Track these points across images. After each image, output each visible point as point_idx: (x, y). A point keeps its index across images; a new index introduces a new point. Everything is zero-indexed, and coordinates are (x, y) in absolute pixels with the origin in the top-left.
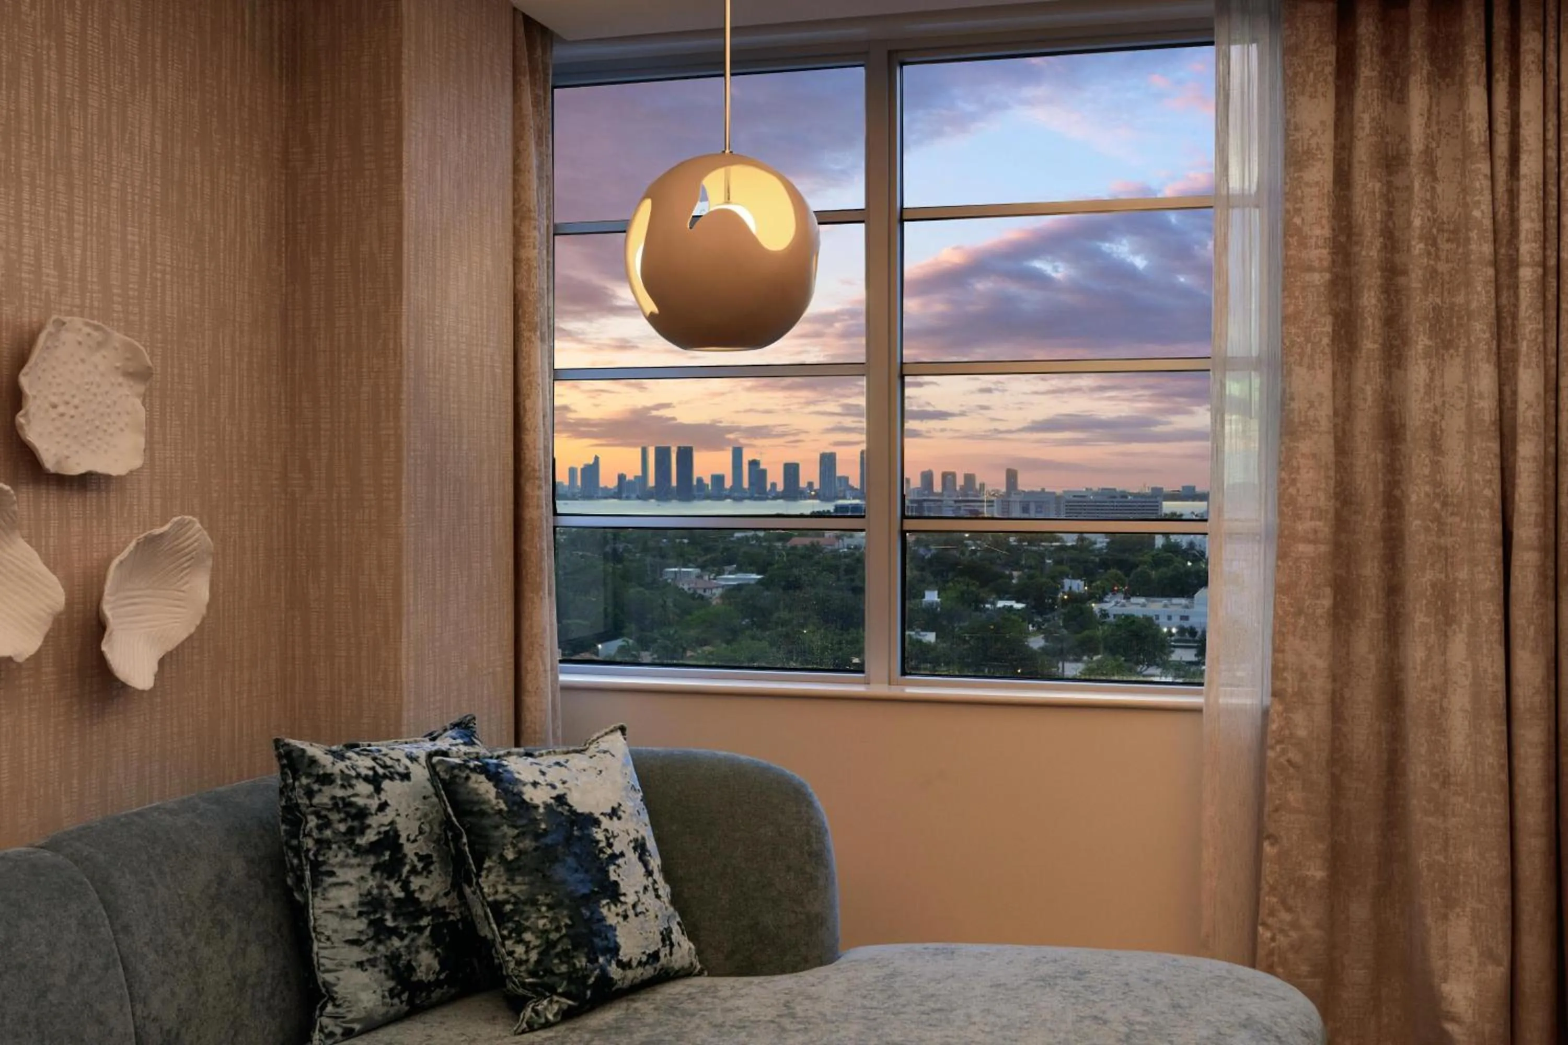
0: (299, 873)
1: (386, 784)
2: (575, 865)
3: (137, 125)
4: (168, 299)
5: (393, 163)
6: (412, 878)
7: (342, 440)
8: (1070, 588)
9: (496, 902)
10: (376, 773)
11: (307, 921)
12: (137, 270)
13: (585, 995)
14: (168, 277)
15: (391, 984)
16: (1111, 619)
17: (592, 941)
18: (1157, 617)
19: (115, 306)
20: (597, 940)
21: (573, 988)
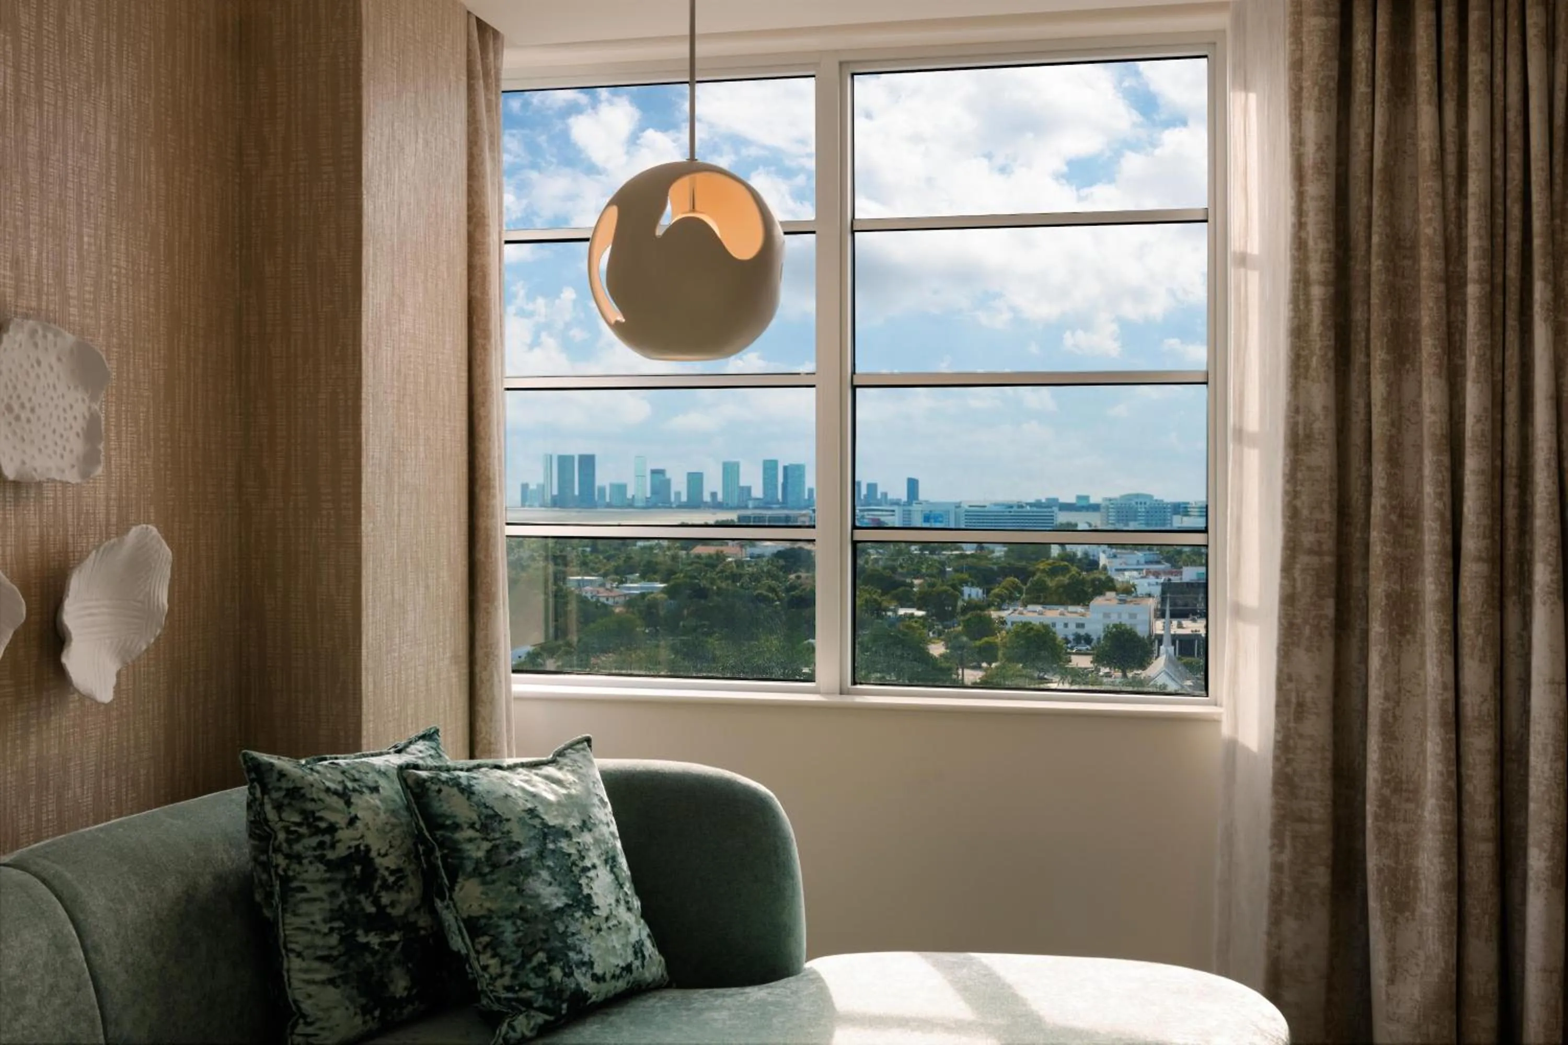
0: (268, 889)
1: (355, 798)
2: (549, 879)
3: (92, 123)
4: (123, 303)
5: (351, 167)
6: (383, 894)
7: (299, 448)
8: (970, 595)
9: (470, 918)
10: (345, 787)
11: (276, 938)
12: (93, 272)
13: (561, 1009)
14: (123, 280)
15: (363, 1001)
16: (1009, 626)
17: (567, 955)
18: (1054, 625)
19: (71, 309)
20: (572, 954)
21: (549, 1003)
